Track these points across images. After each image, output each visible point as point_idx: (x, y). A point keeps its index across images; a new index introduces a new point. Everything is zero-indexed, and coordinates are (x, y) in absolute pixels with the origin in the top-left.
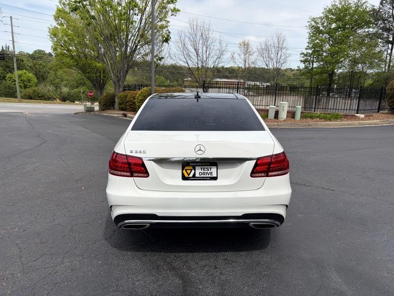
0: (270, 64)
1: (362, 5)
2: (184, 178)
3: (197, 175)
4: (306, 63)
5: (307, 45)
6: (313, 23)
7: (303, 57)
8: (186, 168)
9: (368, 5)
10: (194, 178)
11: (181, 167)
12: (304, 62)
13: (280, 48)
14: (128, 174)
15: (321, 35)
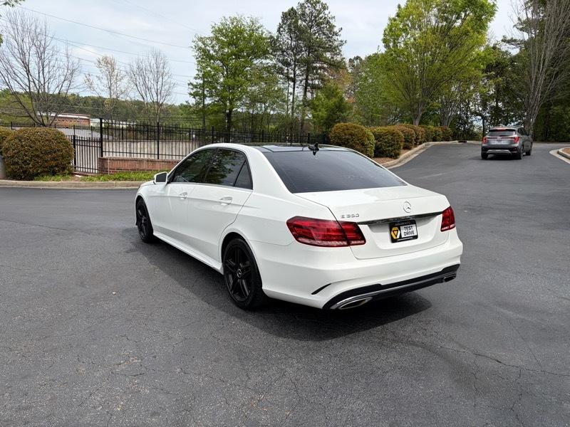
0: (148, 95)
1: (257, 30)
2: (394, 241)
3: (403, 236)
4: (197, 98)
5: (197, 72)
6: (200, 44)
7: (192, 89)
8: (393, 229)
9: (264, 31)
10: (401, 239)
11: (388, 230)
12: (194, 95)
13: (159, 74)
14: (345, 243)
15: (212, 61)
